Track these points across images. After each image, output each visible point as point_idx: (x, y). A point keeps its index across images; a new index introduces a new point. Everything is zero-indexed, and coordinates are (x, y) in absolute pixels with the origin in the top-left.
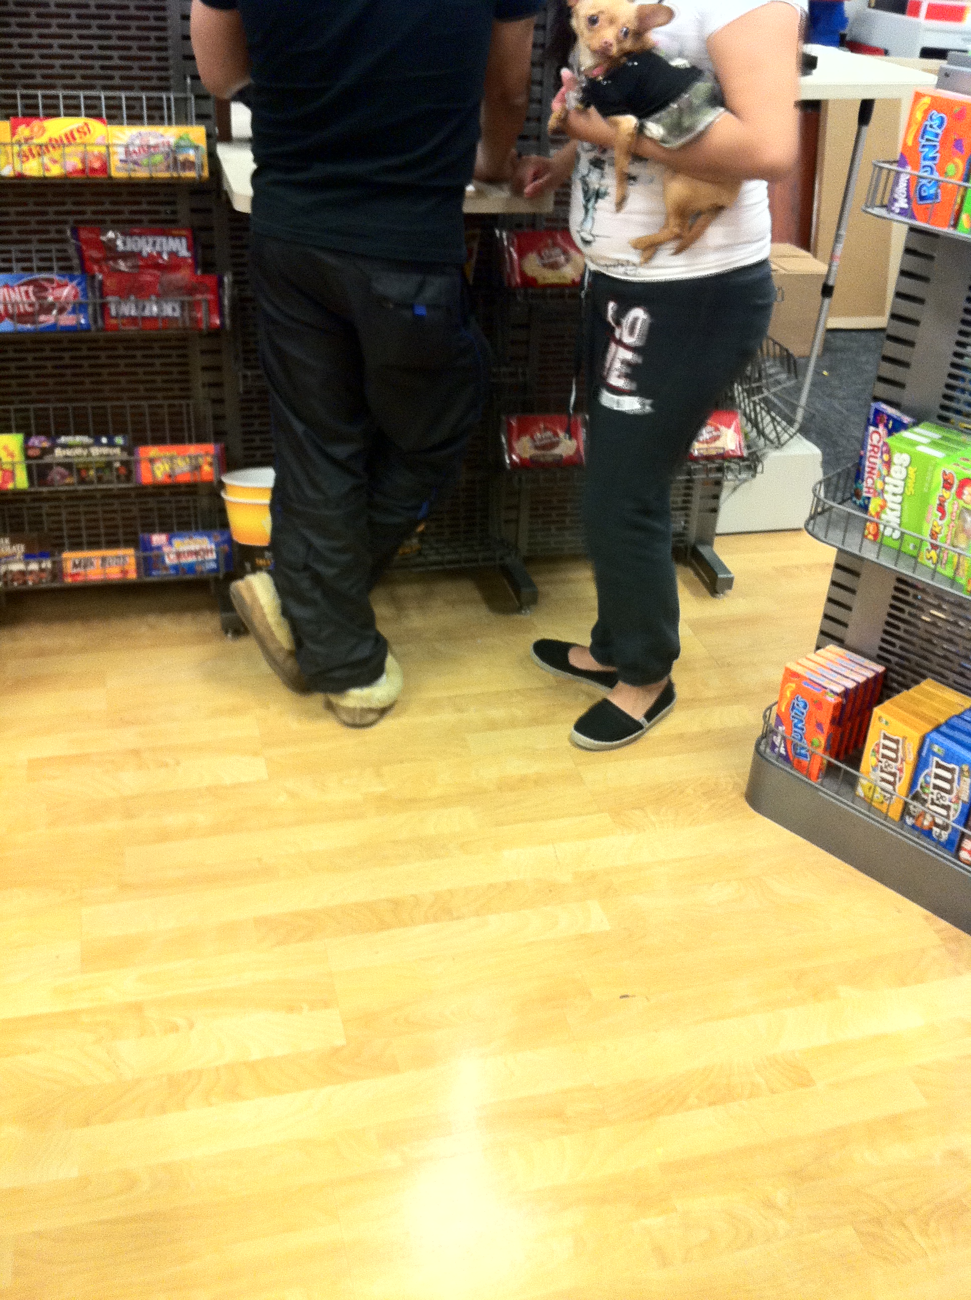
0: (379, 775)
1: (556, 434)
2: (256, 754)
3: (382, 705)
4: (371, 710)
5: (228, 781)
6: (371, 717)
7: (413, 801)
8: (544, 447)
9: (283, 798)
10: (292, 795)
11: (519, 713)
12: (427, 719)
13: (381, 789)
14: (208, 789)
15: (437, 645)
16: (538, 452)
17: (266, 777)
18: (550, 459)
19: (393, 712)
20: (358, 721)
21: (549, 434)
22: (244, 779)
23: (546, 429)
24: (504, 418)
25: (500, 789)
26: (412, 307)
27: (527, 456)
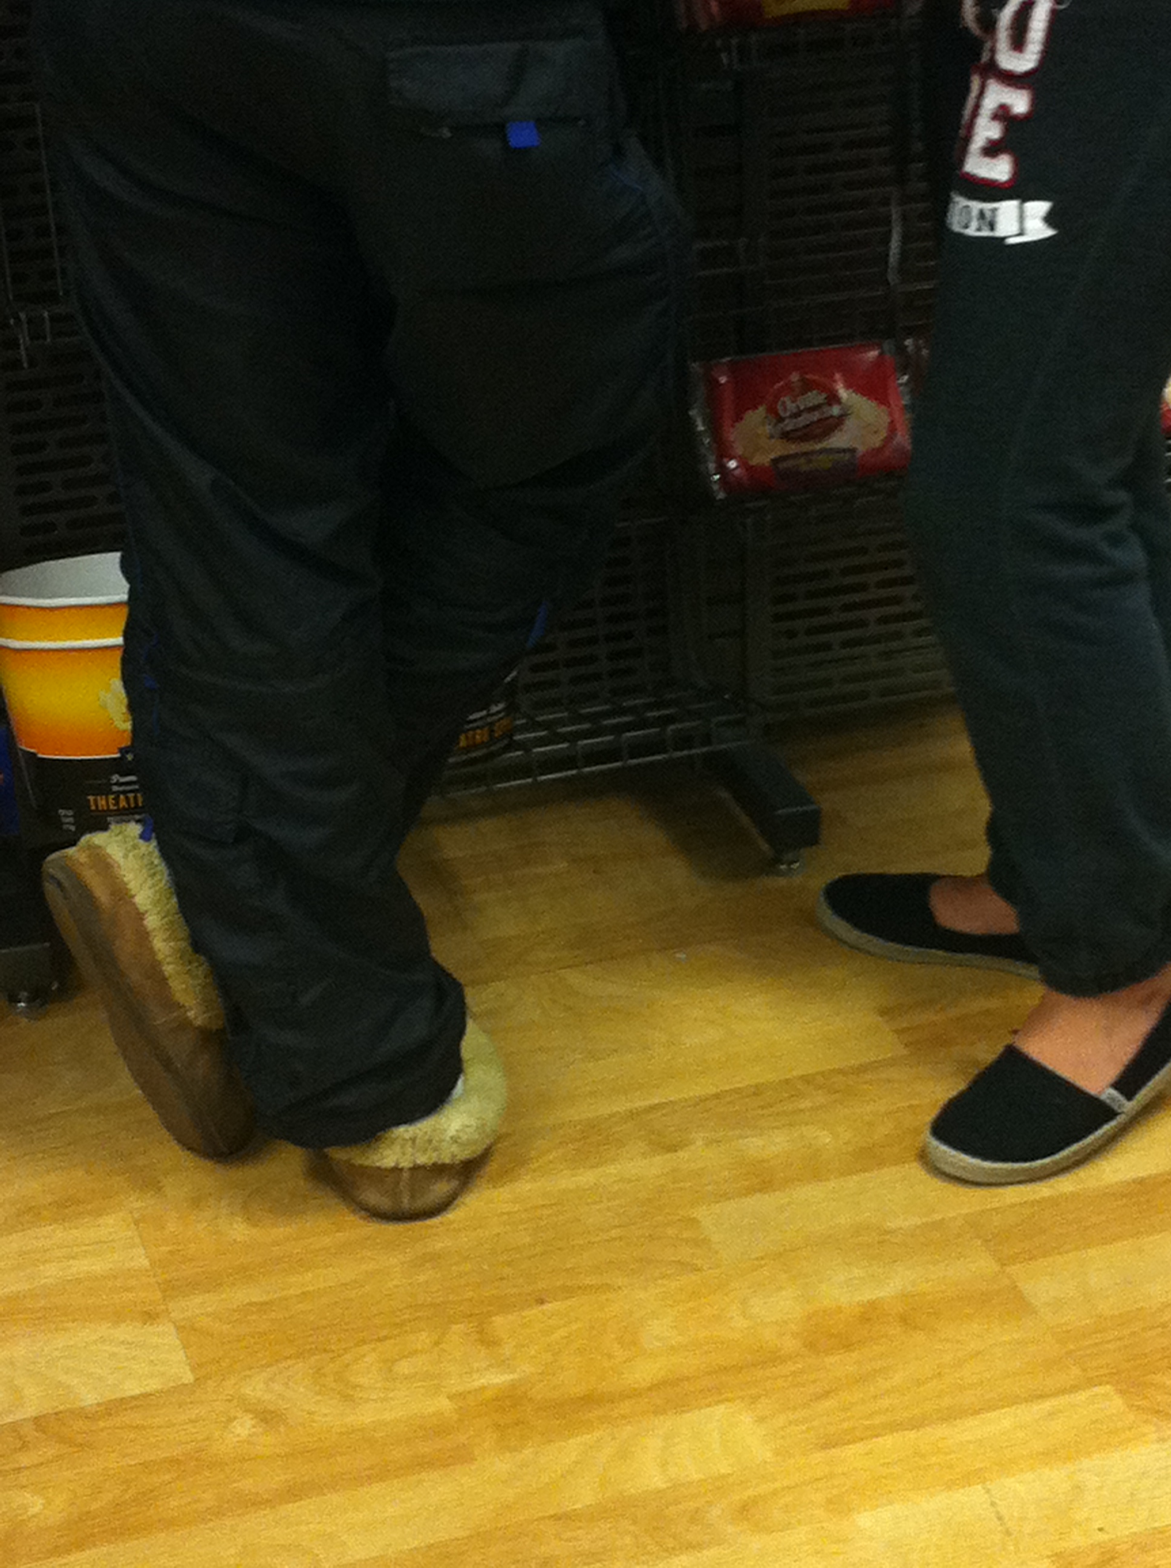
0: (488, 1341)
1: (833, 398)
2: (150, 1317)
3: (464, 1154)
4: (439, 1170)
5: (89, 1398)
6: (441, 1188)
7: (590, 1400)
8: (806, 434)
9: (244, 1427)
10: (268, 1417)
11: (825, 1138)
12: (586, 1177)
13: (498, 1379)
14: (39, 1422)
15: (574, 978)
16: (793, 448)
17: (189, 1377)
18: (824, 462)
19: (492, 1167)
20: (406, 1203)
21: (814, 398)
22: (132, 1388)
23: (807, 386)
24: (695, 367)
25: (812, 1346)
26: (500, 129)
27: (761, 459)
